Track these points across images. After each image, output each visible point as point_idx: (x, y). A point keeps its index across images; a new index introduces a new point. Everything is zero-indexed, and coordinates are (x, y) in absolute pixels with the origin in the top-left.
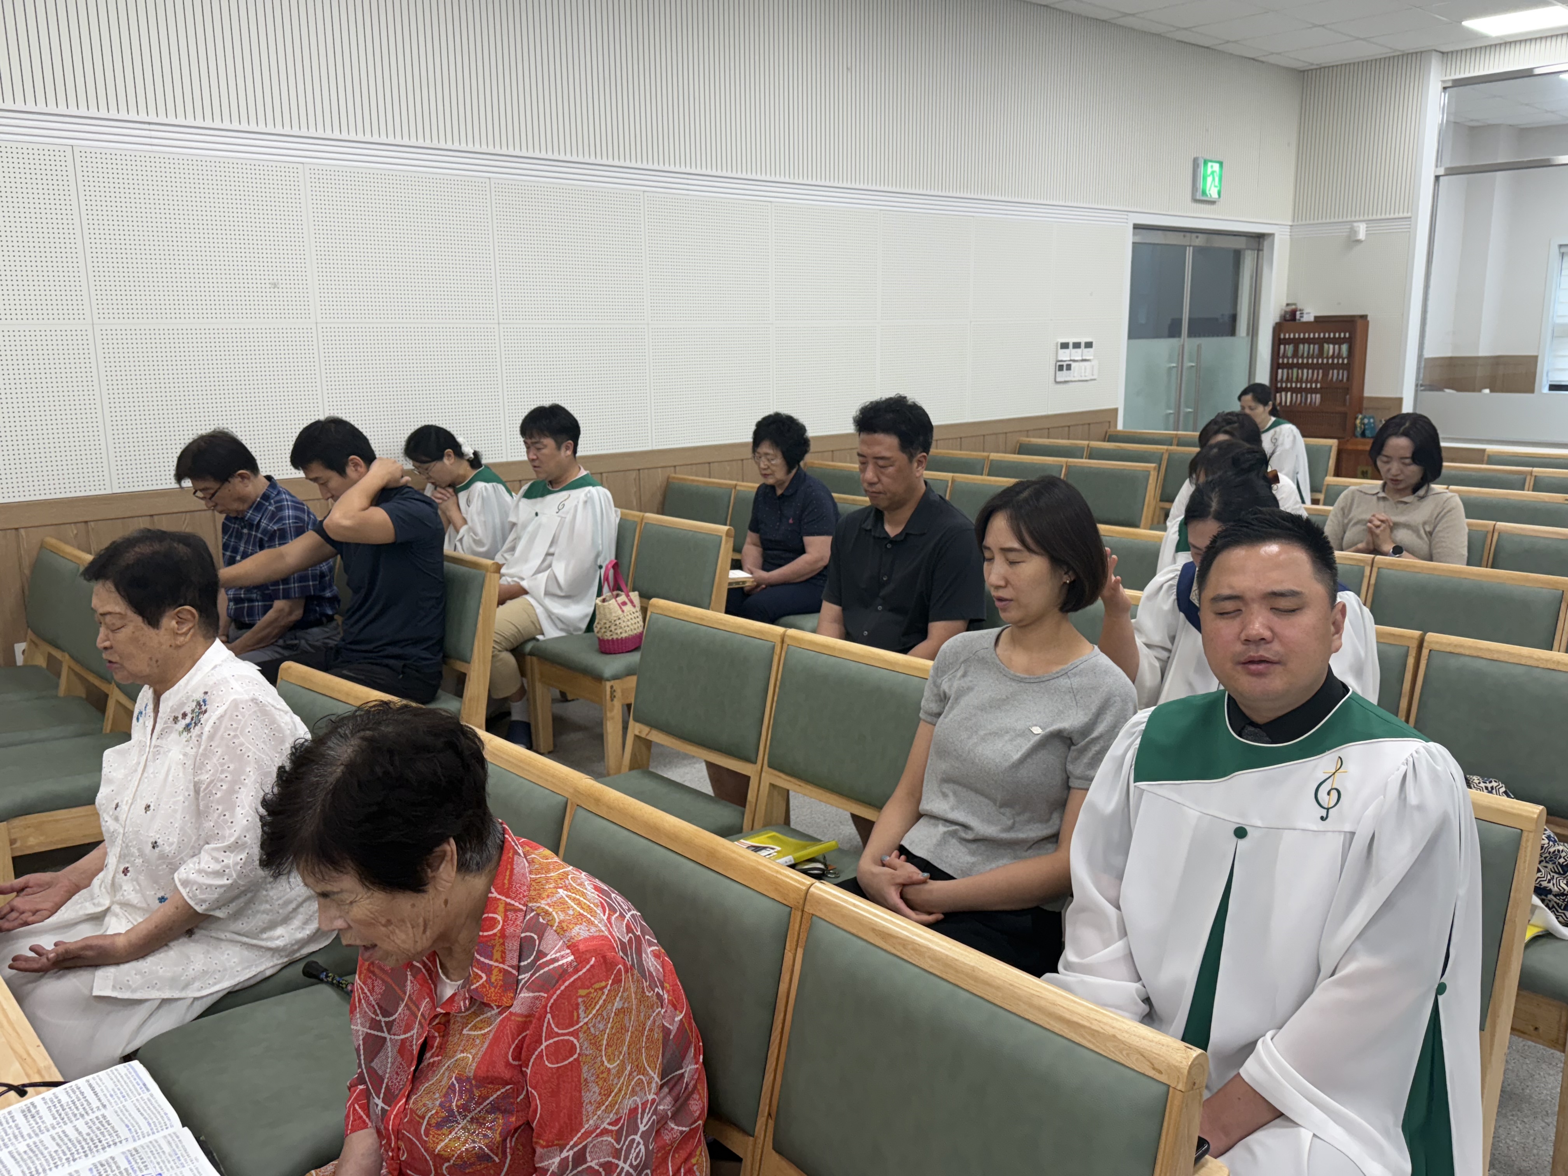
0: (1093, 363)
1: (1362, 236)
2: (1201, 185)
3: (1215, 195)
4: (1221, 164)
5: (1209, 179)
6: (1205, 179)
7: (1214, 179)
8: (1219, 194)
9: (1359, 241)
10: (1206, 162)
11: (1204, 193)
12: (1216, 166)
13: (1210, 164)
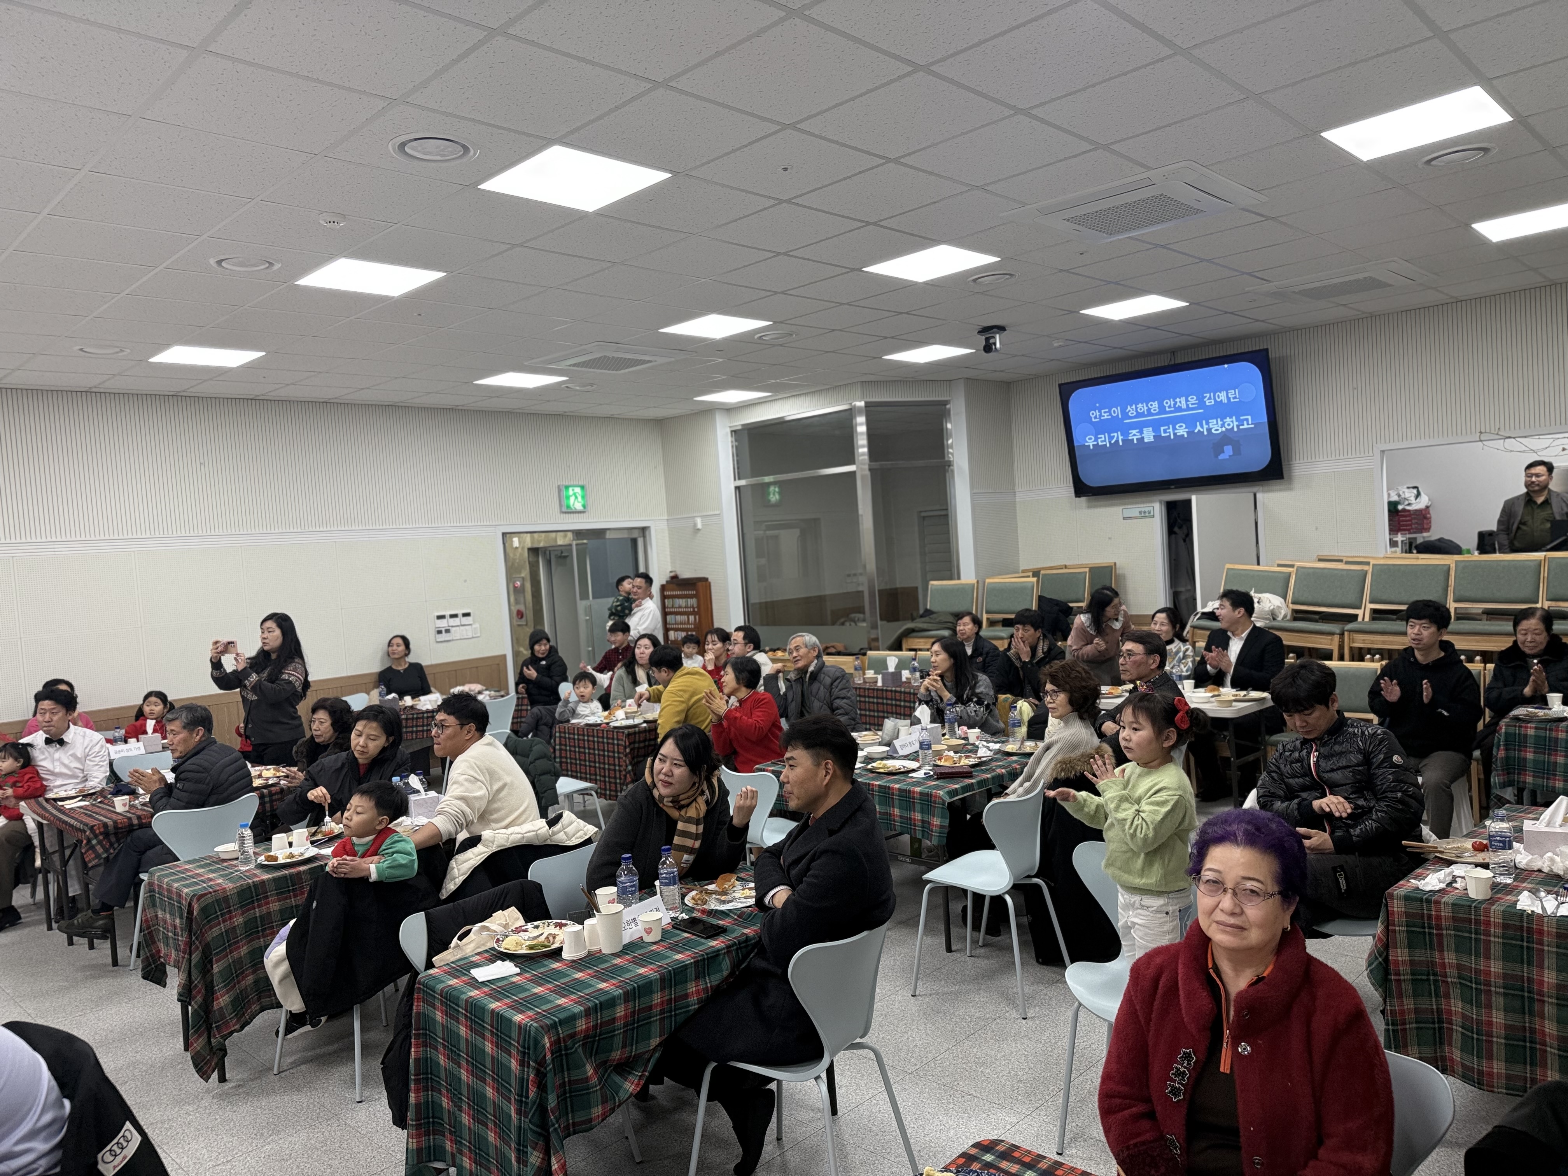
0: (474, 626)
1: (699, 526)
2: (565, 502)
3: (579, 506)
4: (583, 487)
5: (572, 499)
6: (568, 498)
7: (576, 497)
8: (584, 506)
9: (699, 530)
10: (567, 487)
11: (568, 507)
12: (578, 490)
13: (571, 489)
